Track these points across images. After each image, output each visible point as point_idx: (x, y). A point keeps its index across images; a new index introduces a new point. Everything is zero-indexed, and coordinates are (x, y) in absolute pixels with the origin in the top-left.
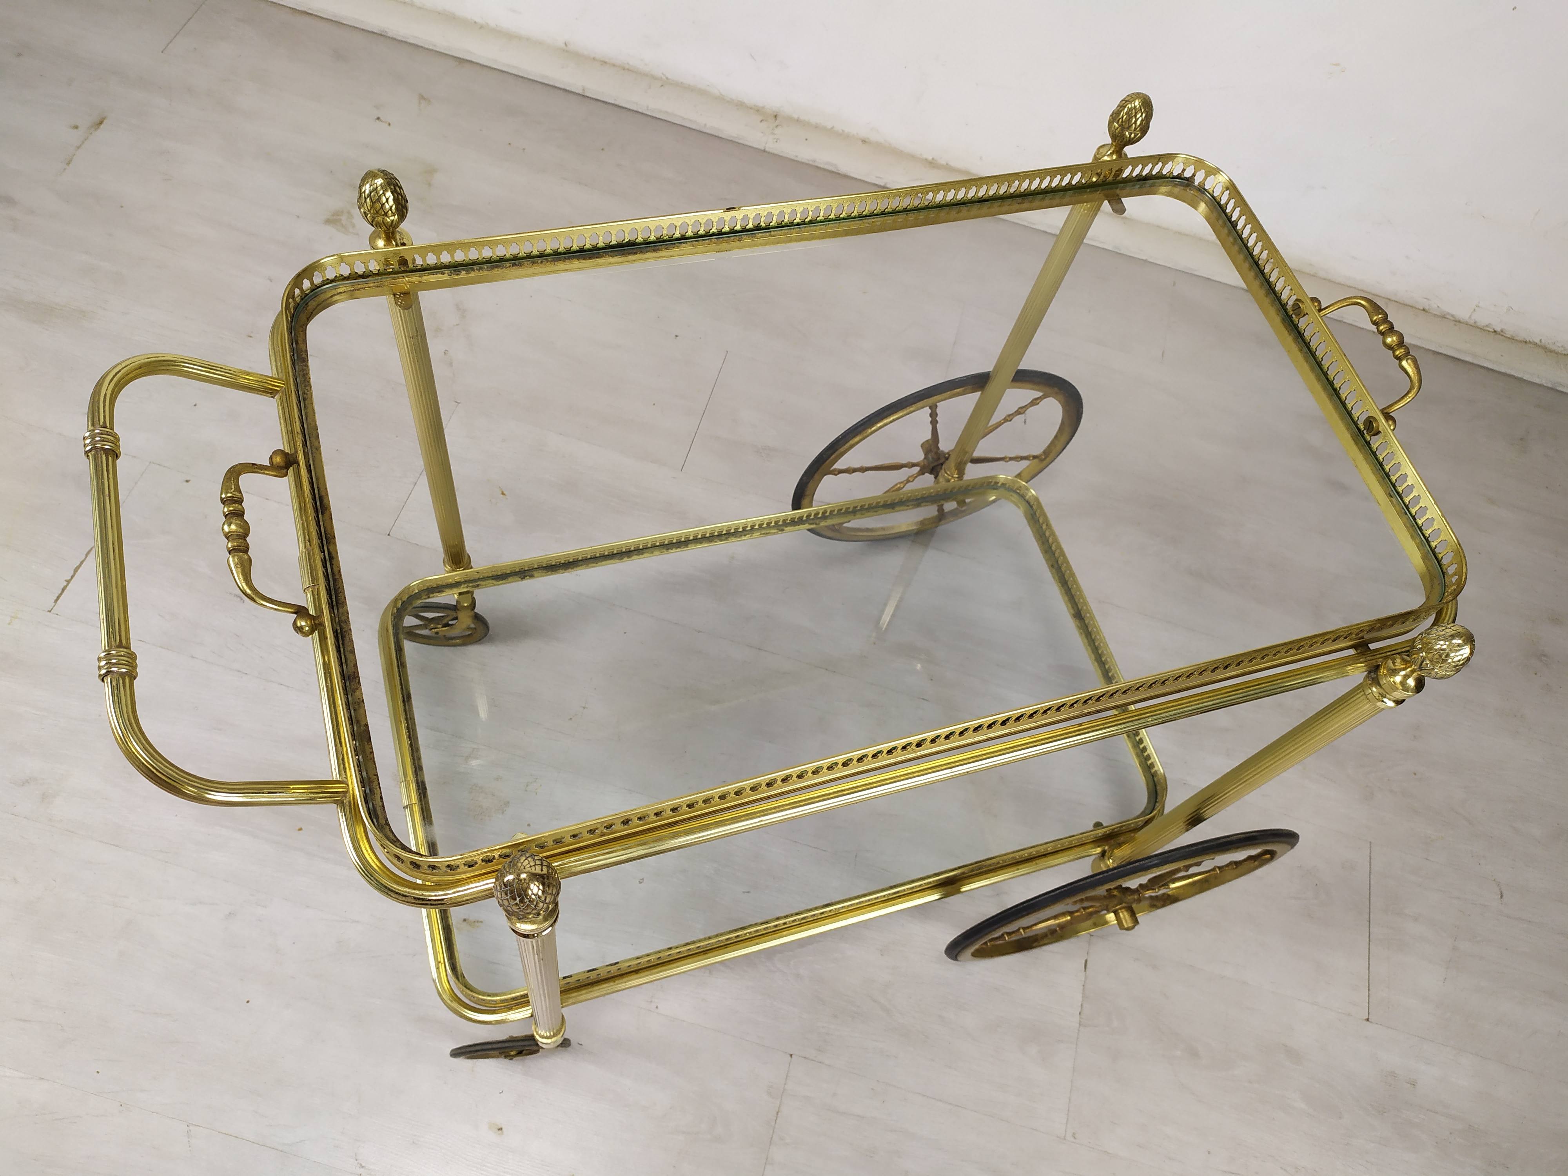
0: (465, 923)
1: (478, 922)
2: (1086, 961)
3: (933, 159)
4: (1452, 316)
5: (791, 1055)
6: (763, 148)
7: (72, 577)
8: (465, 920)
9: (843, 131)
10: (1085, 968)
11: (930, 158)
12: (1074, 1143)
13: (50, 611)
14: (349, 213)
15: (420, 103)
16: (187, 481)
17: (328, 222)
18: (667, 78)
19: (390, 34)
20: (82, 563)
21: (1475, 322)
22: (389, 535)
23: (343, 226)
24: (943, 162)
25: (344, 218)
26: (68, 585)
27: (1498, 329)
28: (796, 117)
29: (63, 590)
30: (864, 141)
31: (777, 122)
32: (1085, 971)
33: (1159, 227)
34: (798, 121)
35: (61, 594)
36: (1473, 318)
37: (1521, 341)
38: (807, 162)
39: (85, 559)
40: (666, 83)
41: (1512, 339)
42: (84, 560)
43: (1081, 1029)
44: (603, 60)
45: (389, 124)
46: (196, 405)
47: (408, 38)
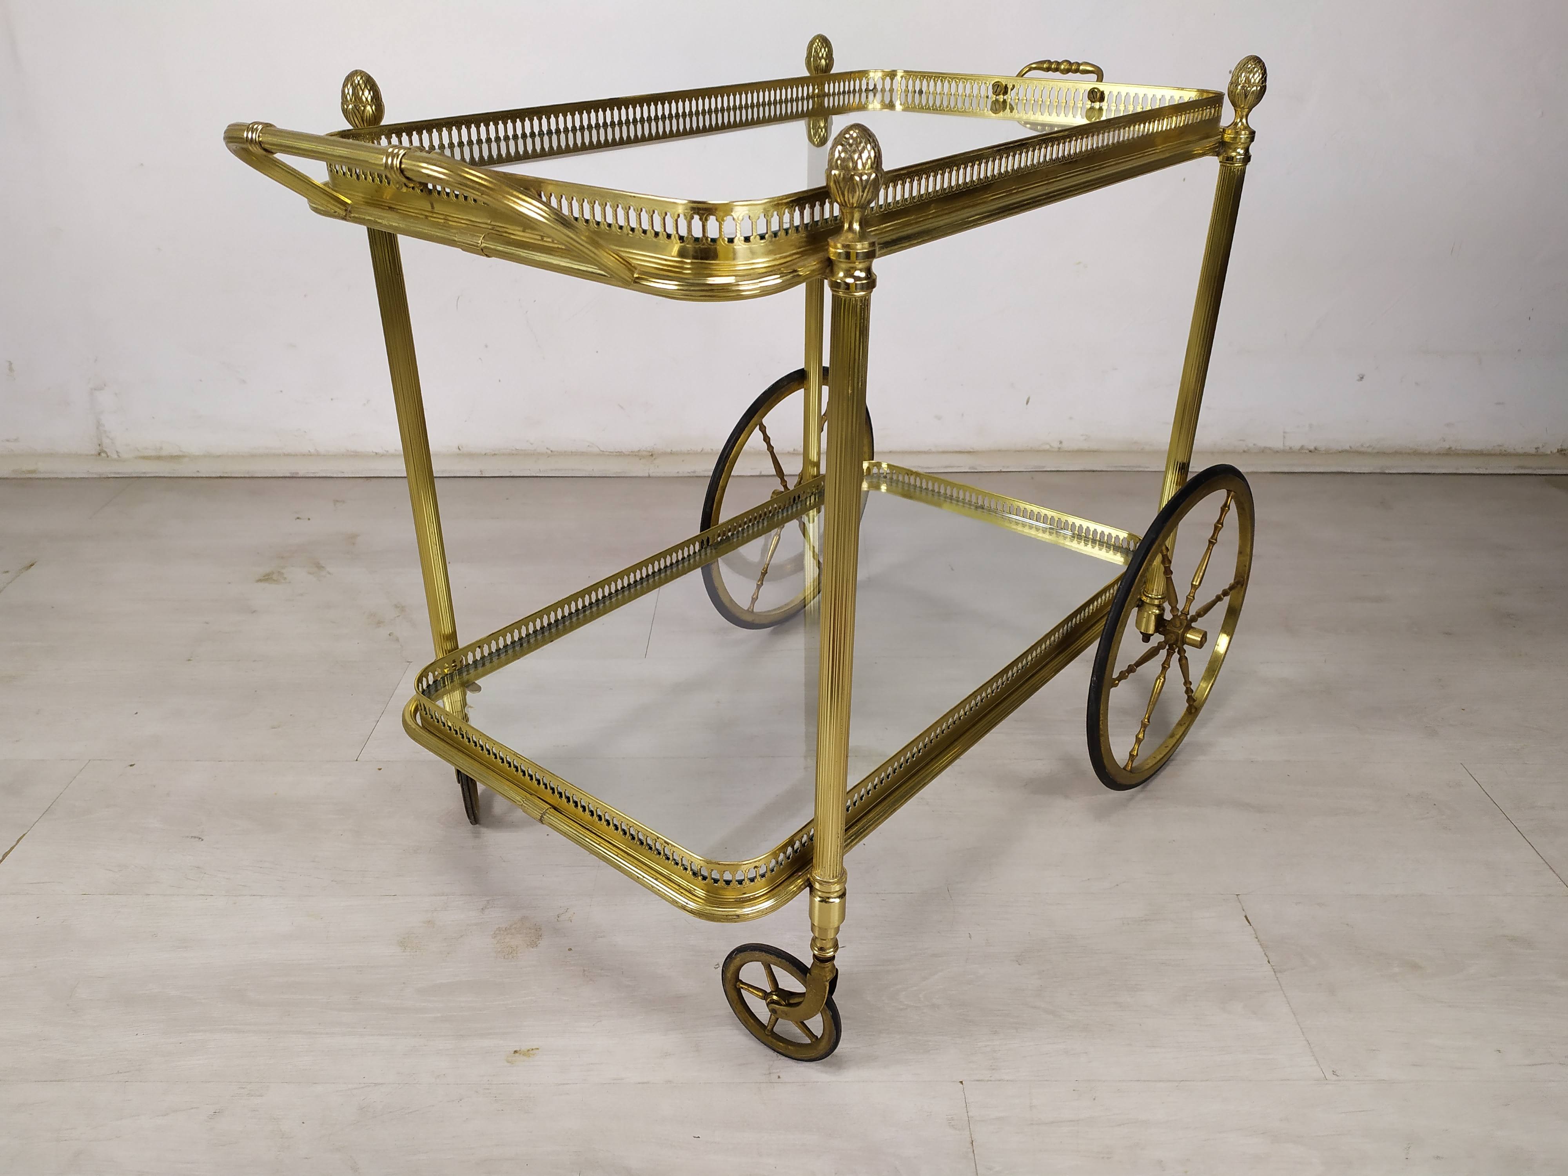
0: (517, 1055)
1: (532, 1049)
2: (1246, 917)
4: (1270, 449)
5: (961, 1082)
8: (516, 1052)
9: (712, 450)
10: (1249, 922)
11: (791, 450)
12: (1340, 1081)
14: (280, 573)
15: (335, 505)
16: (131, 766)
17: (260, 581)
18: (552, 451)
19: (300, 475)
20: (12, 848)
21: (1290, 448)
22: (357, 760)
23: (274, 580)
25: (275, 577)
27: (1312, 448)
28: (669, 450)
31: (654, 457)
32: (1251, 925)
34: (671, 453)
37: (1335, 453)
38: (689, 475)
39: (16, 844)
40: (552, 454)
41: (1328, 453)
42: (15, 846)
43: (1279, 975)
44: (493, 453)
45: (309, 519)
46: (137, 713)
47: (317, 473)
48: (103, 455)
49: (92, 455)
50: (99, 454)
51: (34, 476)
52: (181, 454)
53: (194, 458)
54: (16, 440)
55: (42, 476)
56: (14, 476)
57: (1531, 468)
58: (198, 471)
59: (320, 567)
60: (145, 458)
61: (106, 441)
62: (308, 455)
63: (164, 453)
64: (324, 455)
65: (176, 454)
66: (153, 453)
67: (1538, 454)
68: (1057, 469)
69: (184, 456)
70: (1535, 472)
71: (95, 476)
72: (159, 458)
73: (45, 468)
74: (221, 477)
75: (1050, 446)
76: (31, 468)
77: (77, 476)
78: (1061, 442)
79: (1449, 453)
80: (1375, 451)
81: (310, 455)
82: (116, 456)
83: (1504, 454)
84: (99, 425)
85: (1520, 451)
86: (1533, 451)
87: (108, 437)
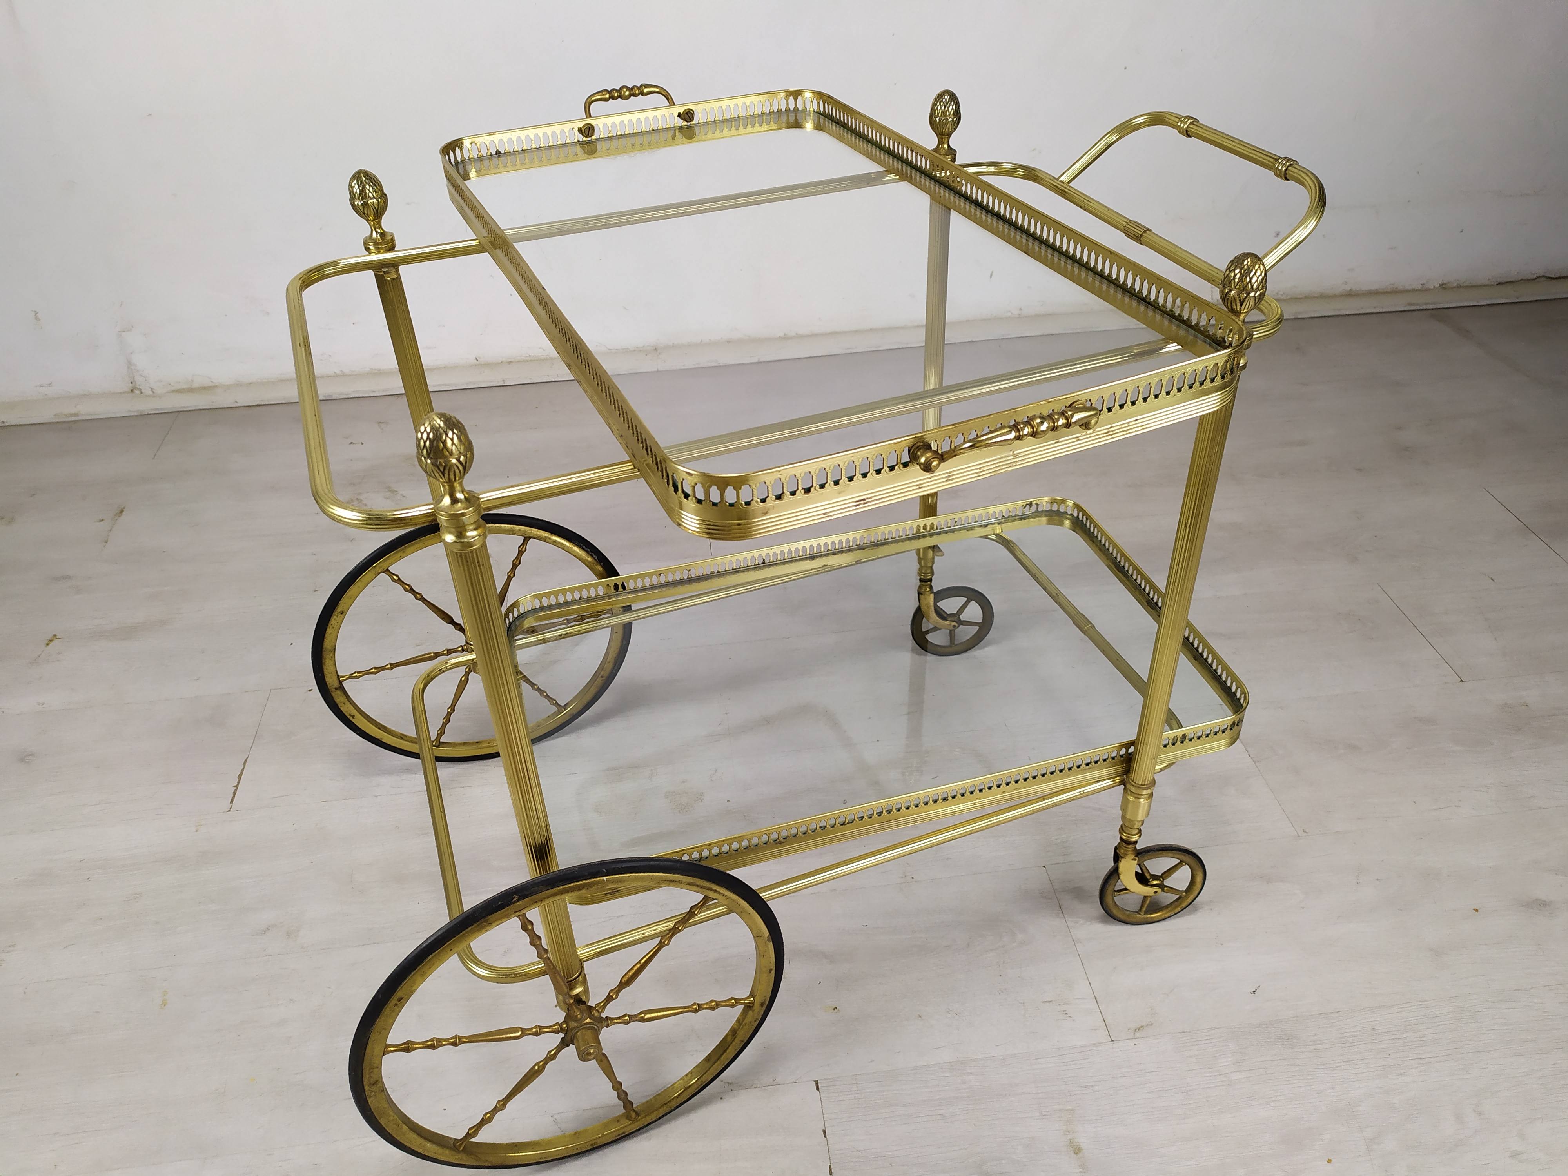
3: (785, 334)
6: (656, 370)
7: (238, 783)
9: (710, 340)
11: (782, 335)
12: (1309, 836)
13: (230, 811)
14: (357, 499)
15: (380, 426)
16: (310, 691)
19: (334, 397)
20: (242, 771)
24: (793, 334)
26: (237, 788)
29: (235, 793)
30: (729, 342)
33: (968, 321)
34: (673, 346)
35: (234, 797)
36: (1214, 298)
38: (694, 367)
39: (244, 767)
42: (244, 769)
43: (1257, 764)
44: (509, 360)
45: (362, 444)
46: (292, 644)
47: (350, 394)
48: (137, 392)
49: (125, 393)
50: (132, 391)
51: (76, 418)
52: (211, 384)
53: (228, 387)
54: (50, 385)
55: (84, 418)
56: (57, 420)
57: (1417, 305)
58: (236, 402)
59: (394, 492)
60: (179, 391)
61: (139, 380)
62: (334, 376)
63: (195, 385)
64: (350, 375)
65: (207, 385)
66: (184, 386)
67: (1424, 290)
68: (1020, 335)
69: (216, 386)
70: (1421, 308)
71: (136, 414)
72: (191, 390)
73: (87, 410)
74: (258, 405)
75: (1012, 313)
76: (73, 411)
77: (118, 415)
78: (1021, 309)
79: (1351, 294)
80: (1288, 297)
81: (336, 376)
82: (151, 393)
83: (1395, 292)
84: (130, 364)
85: (1409, 288)
86: (1420, 287)
87: (141, 376)
